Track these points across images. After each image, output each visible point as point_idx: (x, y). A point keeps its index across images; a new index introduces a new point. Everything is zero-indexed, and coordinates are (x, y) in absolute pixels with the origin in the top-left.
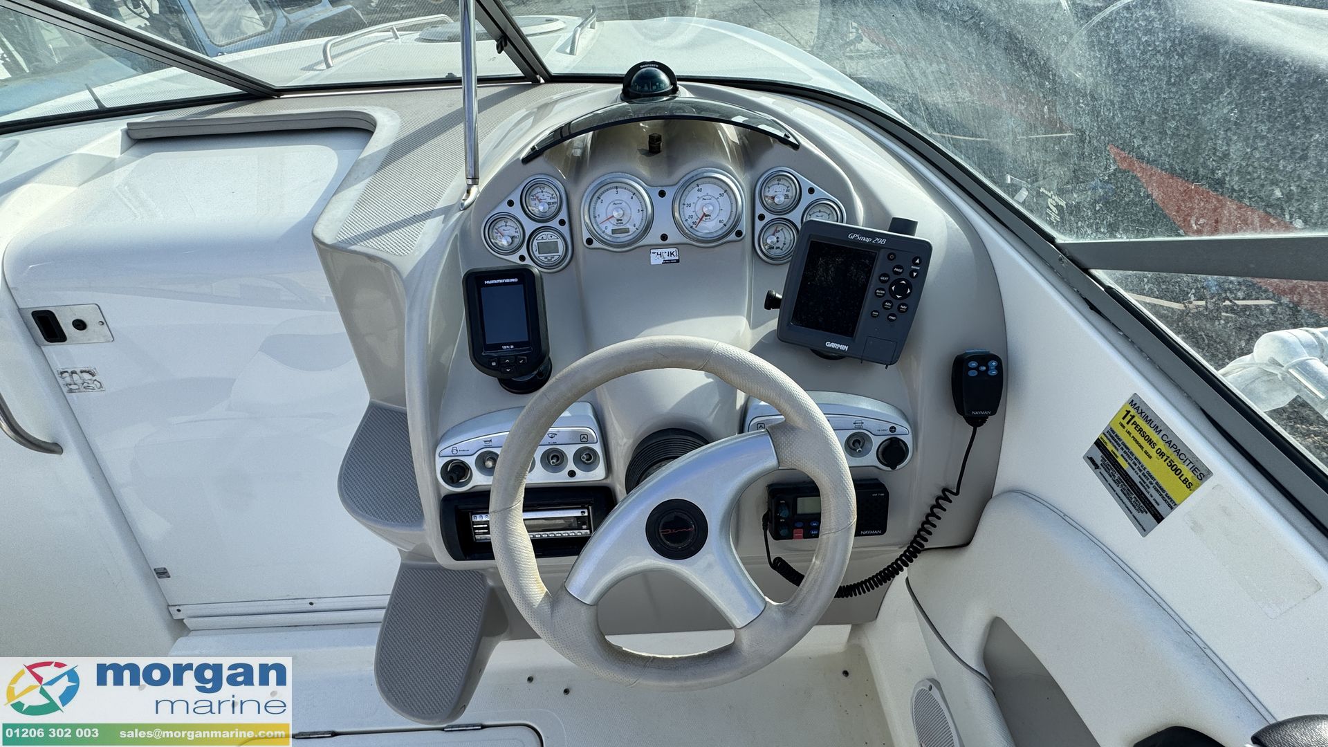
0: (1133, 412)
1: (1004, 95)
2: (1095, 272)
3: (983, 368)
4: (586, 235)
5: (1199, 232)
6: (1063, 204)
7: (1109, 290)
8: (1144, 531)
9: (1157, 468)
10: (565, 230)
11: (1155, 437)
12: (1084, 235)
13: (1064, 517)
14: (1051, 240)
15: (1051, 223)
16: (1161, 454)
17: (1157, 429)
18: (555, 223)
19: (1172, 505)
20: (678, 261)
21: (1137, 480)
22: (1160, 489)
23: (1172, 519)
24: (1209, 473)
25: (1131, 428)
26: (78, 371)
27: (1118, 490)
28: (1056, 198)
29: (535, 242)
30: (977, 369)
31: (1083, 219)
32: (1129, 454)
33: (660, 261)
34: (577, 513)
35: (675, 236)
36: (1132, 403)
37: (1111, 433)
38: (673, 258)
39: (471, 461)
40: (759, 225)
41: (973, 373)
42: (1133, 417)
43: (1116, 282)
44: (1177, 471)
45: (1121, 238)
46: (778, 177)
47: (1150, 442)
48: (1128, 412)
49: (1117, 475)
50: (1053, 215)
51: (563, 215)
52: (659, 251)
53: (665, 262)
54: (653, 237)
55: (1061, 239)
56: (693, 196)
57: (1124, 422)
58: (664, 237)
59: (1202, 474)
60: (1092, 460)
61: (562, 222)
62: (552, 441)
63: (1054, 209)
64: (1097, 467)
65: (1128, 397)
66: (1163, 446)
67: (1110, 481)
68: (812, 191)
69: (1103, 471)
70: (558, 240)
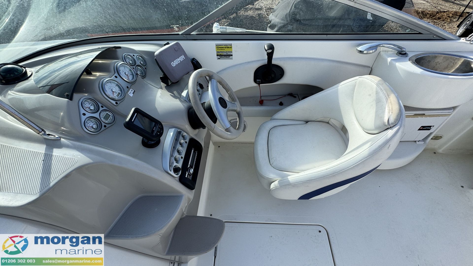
0: (217, 46)
1: (152, 11)
2: (191, 34)
4: (114, 103)
6: (178, 26)
7: (196, 34)
8: (232, 59)
9: (227, 50)
10: (105, 108)
12: (186, 28)
13: (223, 70)
14: (178, 34)
15: (177, 31)
16: (225, 48)
17: (222, 45)
18: (101, 109)
19: (231, 52)
20: (134, 91)
21: (226, 54)
22: (229, 52)
23: (233, 54)
24: (232, 44)
25: (219, 49)
27: (225, 58)
28: (176, 26)
29: (102, 119)
31: (184, 26)
32: (222, 52)
34: (193, 151)
35: (129, 85)
36: (216, 45)
37: (218, 52)
39: (175, 164)
42: (218, 47)
43: (197, 32)
44: (228, 48)
46: (125, 57)
47: (223, 48)
48: (217, 47)
49: (223, 56)
50: (176, 29)
51: (100, 105)
52: (129, 92)
53: (133, 93)
54: (126, 89)
55: (180, 33)
56: (121, 73)
57: (218, 49)
58: (128, 87)
59: (231, 45)
60: (218, 58)
61: (102, 107)
64: (220, 59)
65: (215, 46)
66: (224, 47)
67: (223, 58)
68: (134, 55)
69: (221, 58)
70: (107, 112)
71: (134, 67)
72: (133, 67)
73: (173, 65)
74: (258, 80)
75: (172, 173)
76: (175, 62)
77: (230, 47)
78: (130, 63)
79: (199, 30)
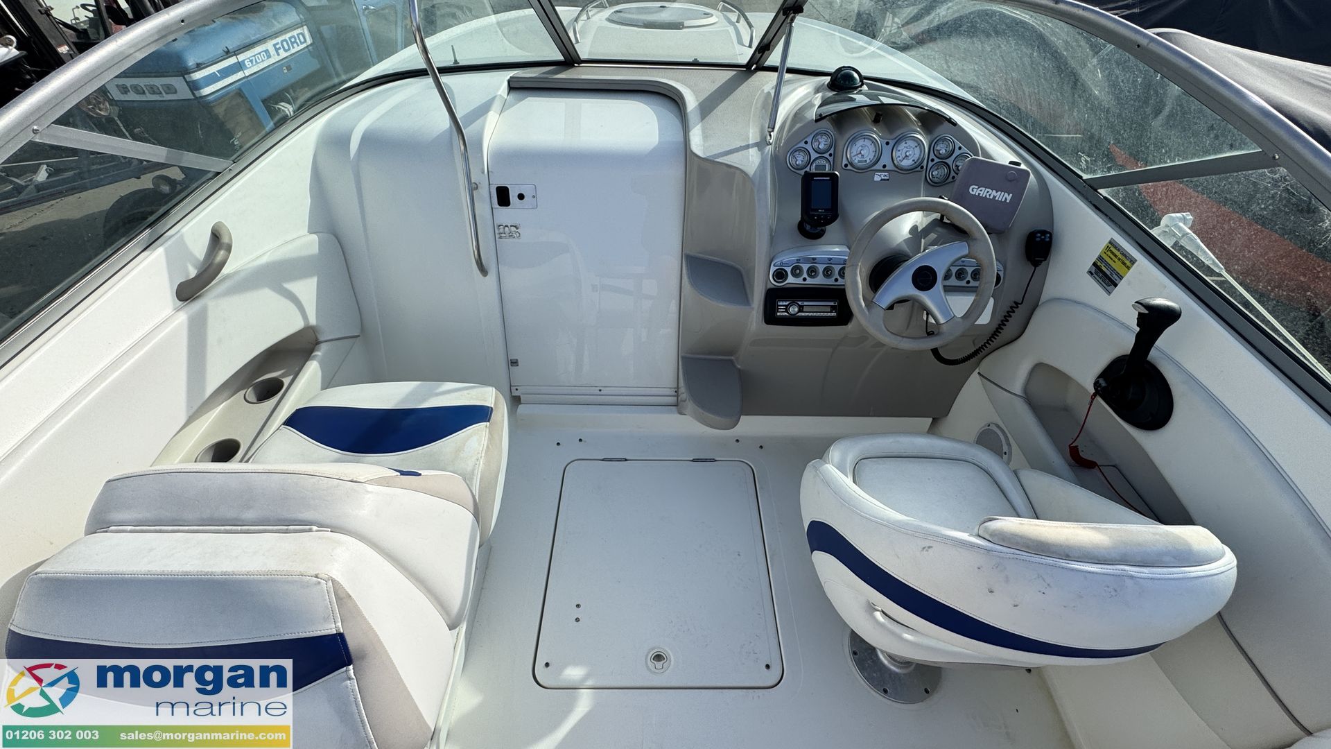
0: (1110, 246)
1: (1067, 108)
2: (1099, 191)
3: (1043, 237)
4: (845, 162)
5: (1141, 167)
6: (1089, 159)
7: (1105, 198)
8: (1109, 293)
9: (1117, 266)
10: (831, 159)
11: (1118, 253)
12: (1096, 173)
14: (1080, 178)
15: (1081, 170)
16: (1119, 259)
17: (1119, 250)
18: (827, 155)
19: (1121, 278)
20: (888, 180)
21: (1108, 273)
22: (1118, 274)
23: (1122, 284)
24: (1136, 260)
25: (1109, 253)
26: (509, 225)
27: (1100, 281)
28: (1086, 157)
29: (814, 165)
30: (1040, 237)
31: (1097, 166)
32: (1106, 264)
33: (879, 179)
34: (832, 304)
35: (890, 167)
36: (1110, 242)
37: (1100, 258)
38: (886, 178)
39: (789, 270)
40: (931, 164)
41: (1038, 239)
42: (1110, 248)
43: (1108, 194)
44: (1124, 264)
45: (1113, 173)
46: (944, 140)
47: (1116, 256)
48: (1108, 246)
49: (1101, 275)
50: (1083, 165)
51: (831, 151)
52: (879, 174)
53: (882, 180)
54: (879, 166)
55: (1085, 177)
56: (902, 146)
57: (1106, 251)
58: (884, 166)
59: (1133, 261)
60: (1090, 272)
61: (830, 155)
62: (829, 262)
63: (1084, 162)
64: (1092, 274)
65: (1108, 240)
66: (1120, 256)
67: (1098, 278)
68: (960, 148)
69: (1095, 275)
70: (827, 165)
71: (937, 160)
72: (934, 157)
73: (973, 191)
74: (1102, 381)
75: (773, 269)
76: (981, 190)
77: (1129, 262)
78: (941, 152)
79: (1113, 191)
